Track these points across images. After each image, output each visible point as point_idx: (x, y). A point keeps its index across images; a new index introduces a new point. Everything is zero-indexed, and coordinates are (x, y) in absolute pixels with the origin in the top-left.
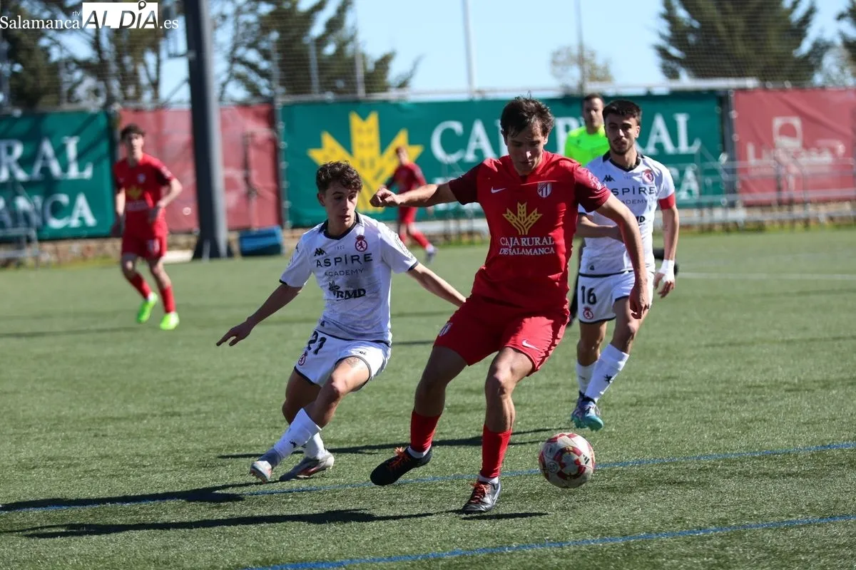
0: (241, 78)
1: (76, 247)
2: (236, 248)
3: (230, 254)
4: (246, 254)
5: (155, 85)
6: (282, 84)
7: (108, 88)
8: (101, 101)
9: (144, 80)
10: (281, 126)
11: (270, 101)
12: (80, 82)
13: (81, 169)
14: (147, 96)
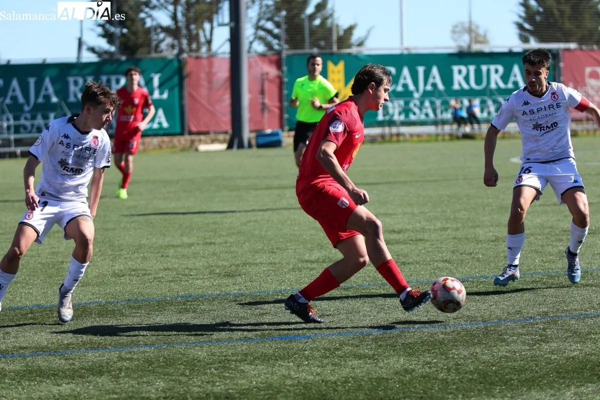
0: (261, 39)
1: (156, 140)
2: (254, 142)
3: (250, 146)
4: (260, 146)
5: (209, 42)
6: (286, 43)
7: (180, 44)
8: (176, 51)
9: (202, 39)
10: (285, 68)
11: (279, 53)
12: (163, 40)
13: (161, 93)
14: (204, 49)
